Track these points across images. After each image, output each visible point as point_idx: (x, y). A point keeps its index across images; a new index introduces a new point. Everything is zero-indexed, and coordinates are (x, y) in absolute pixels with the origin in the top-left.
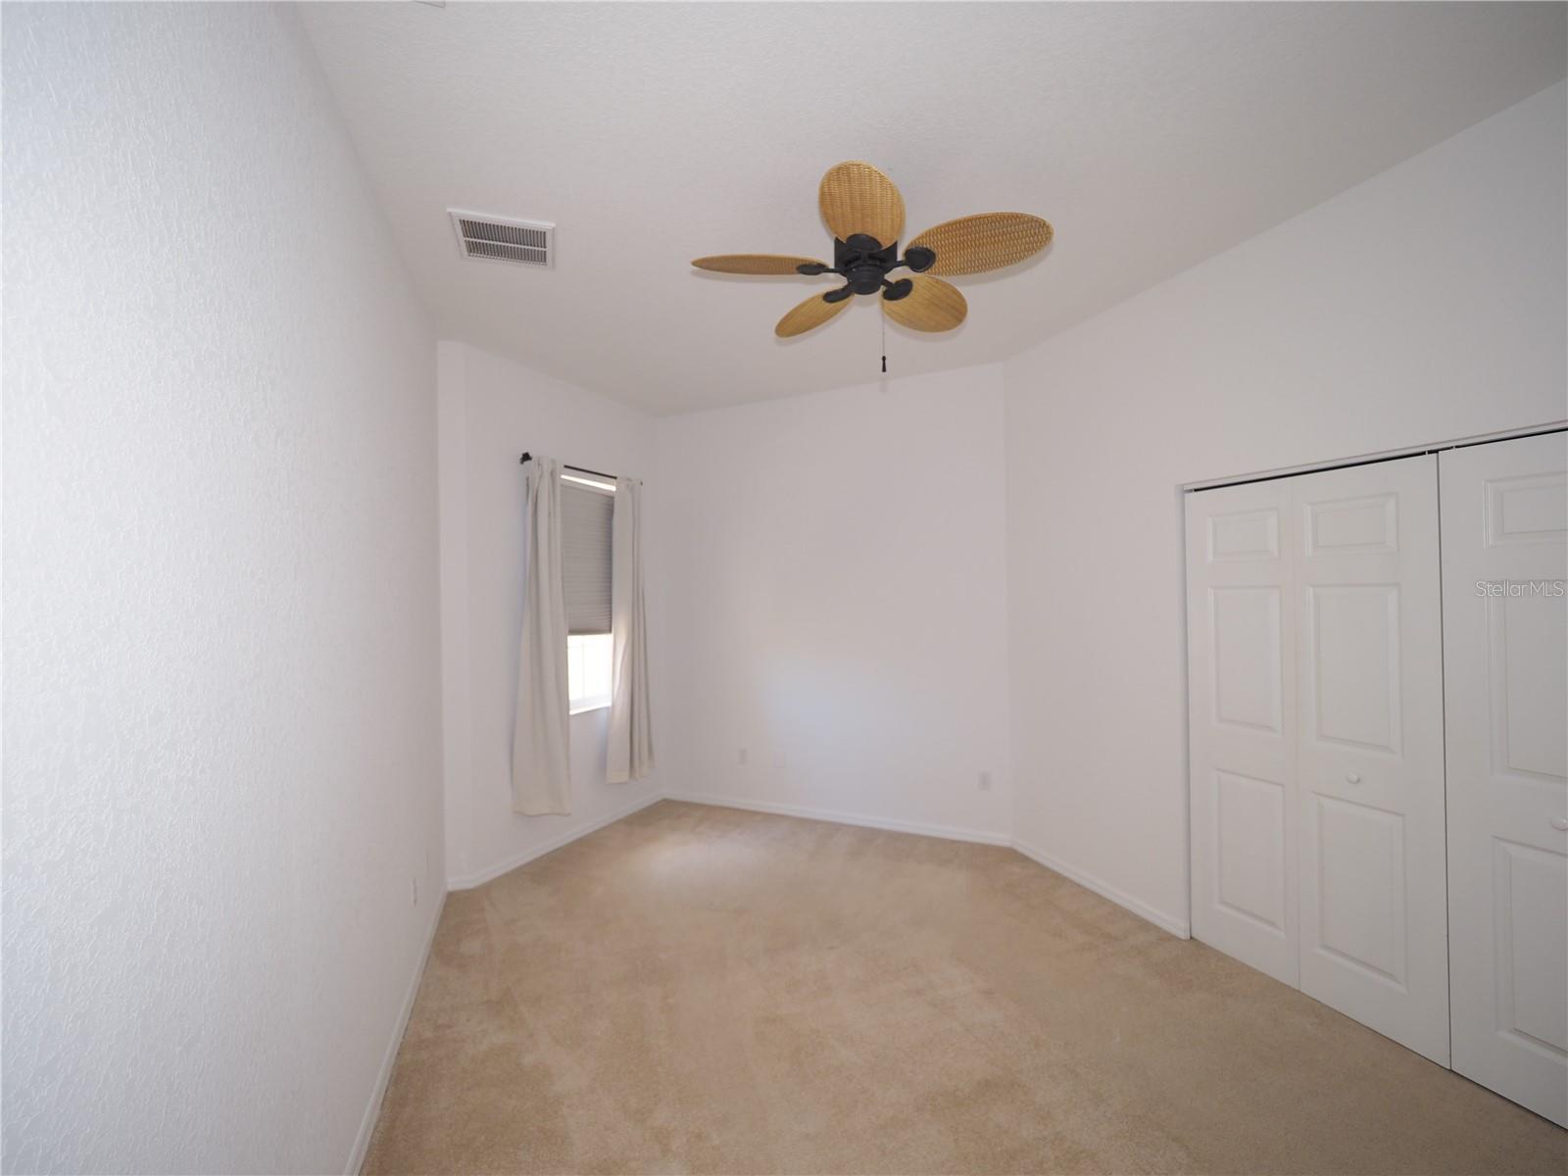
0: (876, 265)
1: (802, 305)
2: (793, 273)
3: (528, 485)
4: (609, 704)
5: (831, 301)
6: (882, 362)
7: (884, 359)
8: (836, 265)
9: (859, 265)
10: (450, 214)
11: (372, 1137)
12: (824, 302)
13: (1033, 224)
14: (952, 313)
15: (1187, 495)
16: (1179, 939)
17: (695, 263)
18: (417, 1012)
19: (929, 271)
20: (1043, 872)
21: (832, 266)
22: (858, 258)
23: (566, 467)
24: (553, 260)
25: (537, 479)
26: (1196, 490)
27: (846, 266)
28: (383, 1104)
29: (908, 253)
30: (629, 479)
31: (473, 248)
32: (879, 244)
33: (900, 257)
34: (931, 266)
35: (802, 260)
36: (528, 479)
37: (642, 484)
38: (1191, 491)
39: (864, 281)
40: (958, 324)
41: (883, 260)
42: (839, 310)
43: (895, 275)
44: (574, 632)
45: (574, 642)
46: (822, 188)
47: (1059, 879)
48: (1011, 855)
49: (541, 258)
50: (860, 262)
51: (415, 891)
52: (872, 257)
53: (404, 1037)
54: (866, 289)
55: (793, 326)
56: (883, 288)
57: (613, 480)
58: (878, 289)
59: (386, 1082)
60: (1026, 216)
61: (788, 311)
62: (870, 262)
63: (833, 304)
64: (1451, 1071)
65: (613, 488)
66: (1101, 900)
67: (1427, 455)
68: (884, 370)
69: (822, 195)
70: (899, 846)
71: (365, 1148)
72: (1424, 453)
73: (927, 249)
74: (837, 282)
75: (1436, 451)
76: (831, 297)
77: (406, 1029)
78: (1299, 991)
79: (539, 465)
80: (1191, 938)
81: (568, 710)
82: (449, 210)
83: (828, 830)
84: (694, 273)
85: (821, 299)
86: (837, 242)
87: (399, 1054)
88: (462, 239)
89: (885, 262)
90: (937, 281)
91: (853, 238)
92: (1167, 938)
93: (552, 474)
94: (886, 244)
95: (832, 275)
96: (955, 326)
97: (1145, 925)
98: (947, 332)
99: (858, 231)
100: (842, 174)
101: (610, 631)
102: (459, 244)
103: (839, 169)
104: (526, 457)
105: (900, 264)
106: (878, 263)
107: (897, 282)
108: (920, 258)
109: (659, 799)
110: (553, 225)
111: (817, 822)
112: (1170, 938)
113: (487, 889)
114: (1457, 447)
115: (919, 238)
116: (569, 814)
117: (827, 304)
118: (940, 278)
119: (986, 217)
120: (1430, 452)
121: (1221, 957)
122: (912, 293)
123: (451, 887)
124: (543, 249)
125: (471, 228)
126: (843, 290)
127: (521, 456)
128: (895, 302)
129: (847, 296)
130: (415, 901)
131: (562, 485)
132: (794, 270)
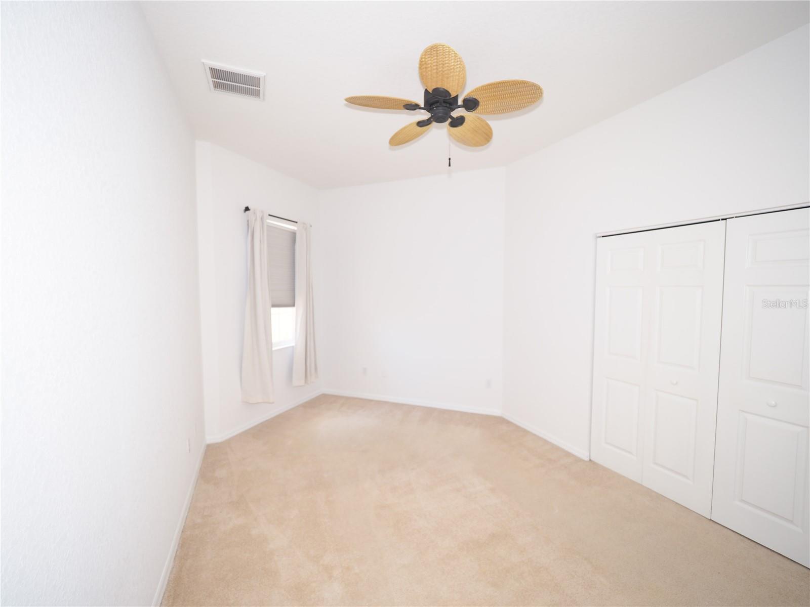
0: (446, 107)
1: (405, 128)
2: (401, 109)
3: (248, 225)
4: (293, 344)
5: (421, 126)
6: (448, 161)
7: (450, 159)
8: (425, 106)
9: (438, 106)
10: (203, 63)
11: (169, 577)
12: (417, 126)
13: (533, 88)
14: (485, 136)
15: (599, 239)
16: (583, 461)
17: (347, 100)
18: (193, 508)
19: (475, 111)
20: (518, 428)
21: (422, 106)
22: (437, 102)
23: (270, 215)
24: (264, 95)
25: (254, 221)
26: (603, 237)
27: (430, 106)
28: (175, 559)
29: (465, 101)
30: (304, 223)
31: (217, 86)
32: (450, 94)
33: (460, 102)
34: (476, 108)
35: (407, 101)
36: (248, 221)
37: (311, 226)
38: (600, 237)
39: (440, 115)
40: (487, 143)
41: (450, 104)
42: (424, 132)
43: (456, 114)
44: (274, 306)
45: (275, 311)
46: (421, 58)
47: (525, 432)
48: (501, 421)
49: (257, 94)
50: (438, 104)
51: (189, 445)
52: (445, 102)
53: (185, 523)
54: (440, 120)
55: (399, 140)
56: (450, 120)
57: (295, 223)
58: (447, 120)
59: (177, 547)
60: (530, 82)
61: (397, 131)
62: (444, 105)
63: (421, 128)
64: (711, 520)
65: (295, 228)
66: (546, 442)
67: (721, 221)
68: (450, 165)
69: (421, 63)
70: (446, 417)
71: (166, 582)
72: (719, 220)
73: (475, 99)
74: (424, 115)
75: (726, 219)
76: (421, 124)
77: (186, 518)
78: (642, 485)
79: (254, 213)
80: (590, 460)
81: (272, 348)
82: (203, 60)
83: (408, 409)
84: (346, 105)
85: (416, 124)
86: (426, 92)
87: (183, 532)
88: (211, 80)
89: (451, 105)
90: (479, 118)
91: (436, 90)
92: (578, 460)
93: (262, 219)
94: (453, 95)
95: (423, 111)
96: (486, 144)
97: (568, 454)
98: (481, 147)
99: (439, 86)
100: (434, 51)
101: (293, 305)
102: (209, 83)
103: (432, 47)
104: (247, 209)
105: (460, 107)
106: (448, 105)
107: (457, 117)
108: (471, 104)
109: (320, 394)
110: (265, 74)
111: (403, 405)
112: (580, 460)
113: (228, 443)
114: (736, 217)
115: (471, 92)
116: (273, 403)
117: (419, 128)
118: (479, 116)
119: (508, 82)
120: (722, 220)
121: (605, 470)
122: (465, 124)
123: (208, 442)
124: (258, 88)
125: (217, 74)
126: (428, 120)
127: (244, 209)
128: (455, 128)
129: (430, 124)
130: (190, 450)
131: (268, 226)
132: (402, 107)
